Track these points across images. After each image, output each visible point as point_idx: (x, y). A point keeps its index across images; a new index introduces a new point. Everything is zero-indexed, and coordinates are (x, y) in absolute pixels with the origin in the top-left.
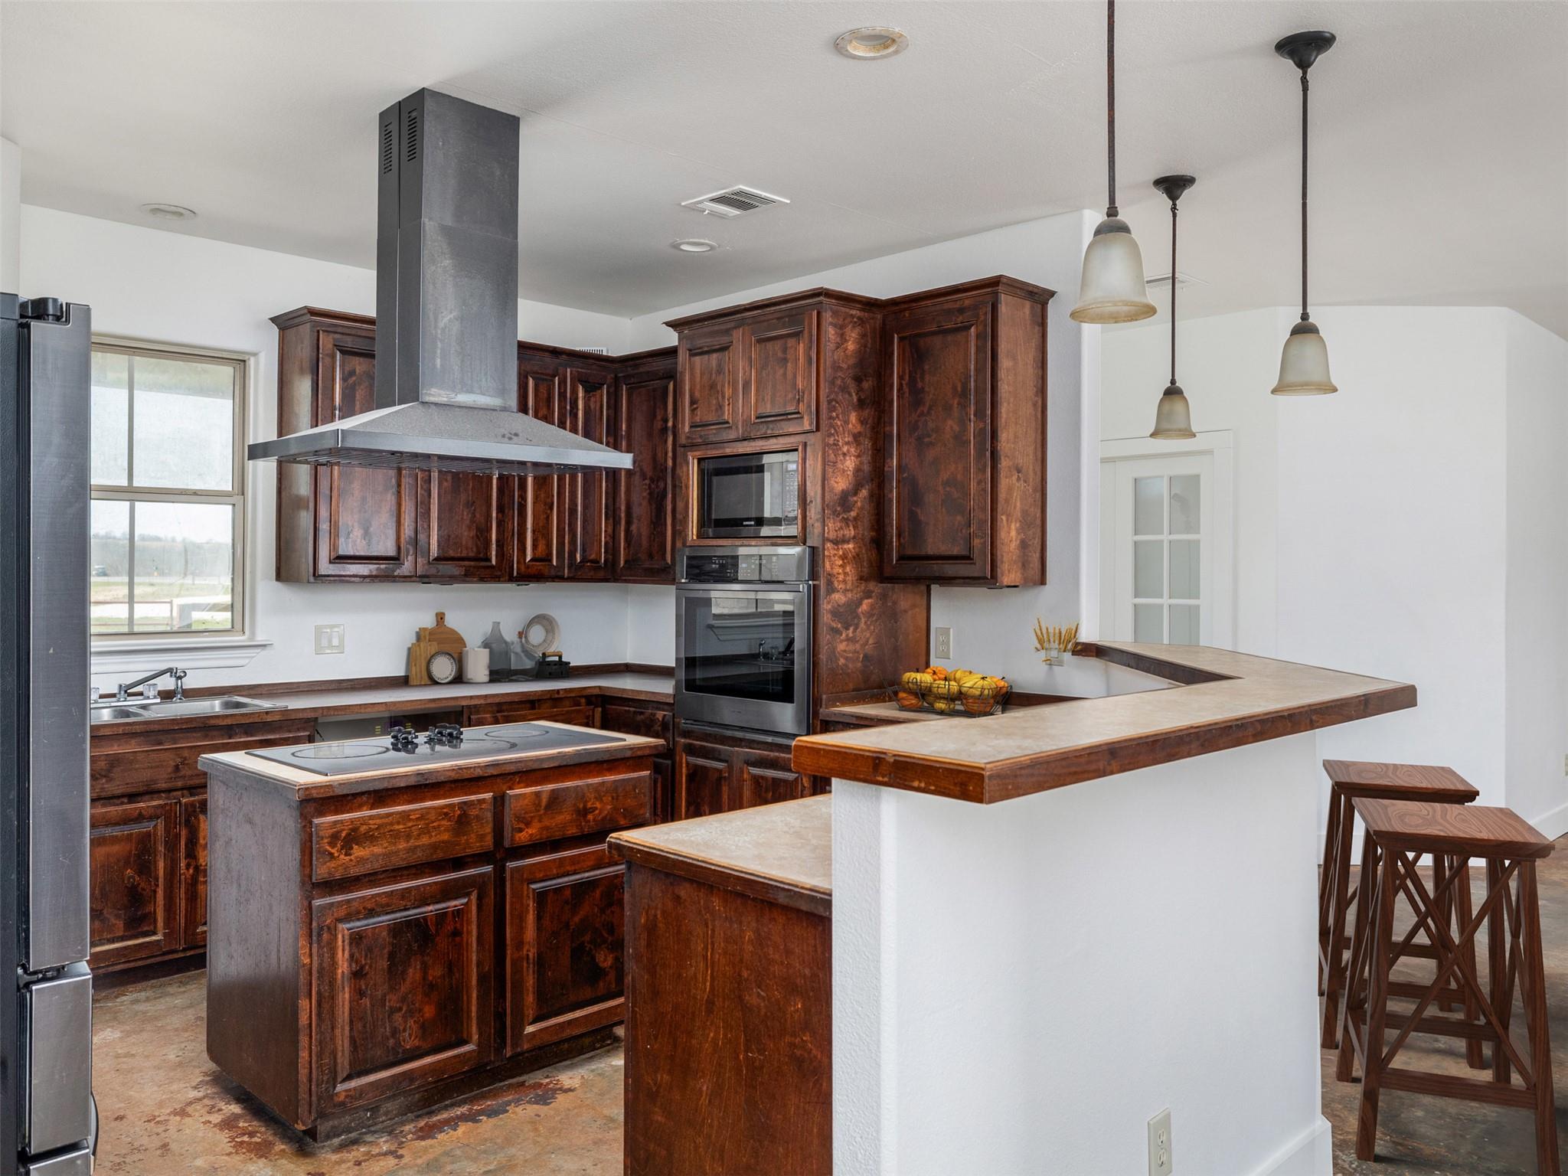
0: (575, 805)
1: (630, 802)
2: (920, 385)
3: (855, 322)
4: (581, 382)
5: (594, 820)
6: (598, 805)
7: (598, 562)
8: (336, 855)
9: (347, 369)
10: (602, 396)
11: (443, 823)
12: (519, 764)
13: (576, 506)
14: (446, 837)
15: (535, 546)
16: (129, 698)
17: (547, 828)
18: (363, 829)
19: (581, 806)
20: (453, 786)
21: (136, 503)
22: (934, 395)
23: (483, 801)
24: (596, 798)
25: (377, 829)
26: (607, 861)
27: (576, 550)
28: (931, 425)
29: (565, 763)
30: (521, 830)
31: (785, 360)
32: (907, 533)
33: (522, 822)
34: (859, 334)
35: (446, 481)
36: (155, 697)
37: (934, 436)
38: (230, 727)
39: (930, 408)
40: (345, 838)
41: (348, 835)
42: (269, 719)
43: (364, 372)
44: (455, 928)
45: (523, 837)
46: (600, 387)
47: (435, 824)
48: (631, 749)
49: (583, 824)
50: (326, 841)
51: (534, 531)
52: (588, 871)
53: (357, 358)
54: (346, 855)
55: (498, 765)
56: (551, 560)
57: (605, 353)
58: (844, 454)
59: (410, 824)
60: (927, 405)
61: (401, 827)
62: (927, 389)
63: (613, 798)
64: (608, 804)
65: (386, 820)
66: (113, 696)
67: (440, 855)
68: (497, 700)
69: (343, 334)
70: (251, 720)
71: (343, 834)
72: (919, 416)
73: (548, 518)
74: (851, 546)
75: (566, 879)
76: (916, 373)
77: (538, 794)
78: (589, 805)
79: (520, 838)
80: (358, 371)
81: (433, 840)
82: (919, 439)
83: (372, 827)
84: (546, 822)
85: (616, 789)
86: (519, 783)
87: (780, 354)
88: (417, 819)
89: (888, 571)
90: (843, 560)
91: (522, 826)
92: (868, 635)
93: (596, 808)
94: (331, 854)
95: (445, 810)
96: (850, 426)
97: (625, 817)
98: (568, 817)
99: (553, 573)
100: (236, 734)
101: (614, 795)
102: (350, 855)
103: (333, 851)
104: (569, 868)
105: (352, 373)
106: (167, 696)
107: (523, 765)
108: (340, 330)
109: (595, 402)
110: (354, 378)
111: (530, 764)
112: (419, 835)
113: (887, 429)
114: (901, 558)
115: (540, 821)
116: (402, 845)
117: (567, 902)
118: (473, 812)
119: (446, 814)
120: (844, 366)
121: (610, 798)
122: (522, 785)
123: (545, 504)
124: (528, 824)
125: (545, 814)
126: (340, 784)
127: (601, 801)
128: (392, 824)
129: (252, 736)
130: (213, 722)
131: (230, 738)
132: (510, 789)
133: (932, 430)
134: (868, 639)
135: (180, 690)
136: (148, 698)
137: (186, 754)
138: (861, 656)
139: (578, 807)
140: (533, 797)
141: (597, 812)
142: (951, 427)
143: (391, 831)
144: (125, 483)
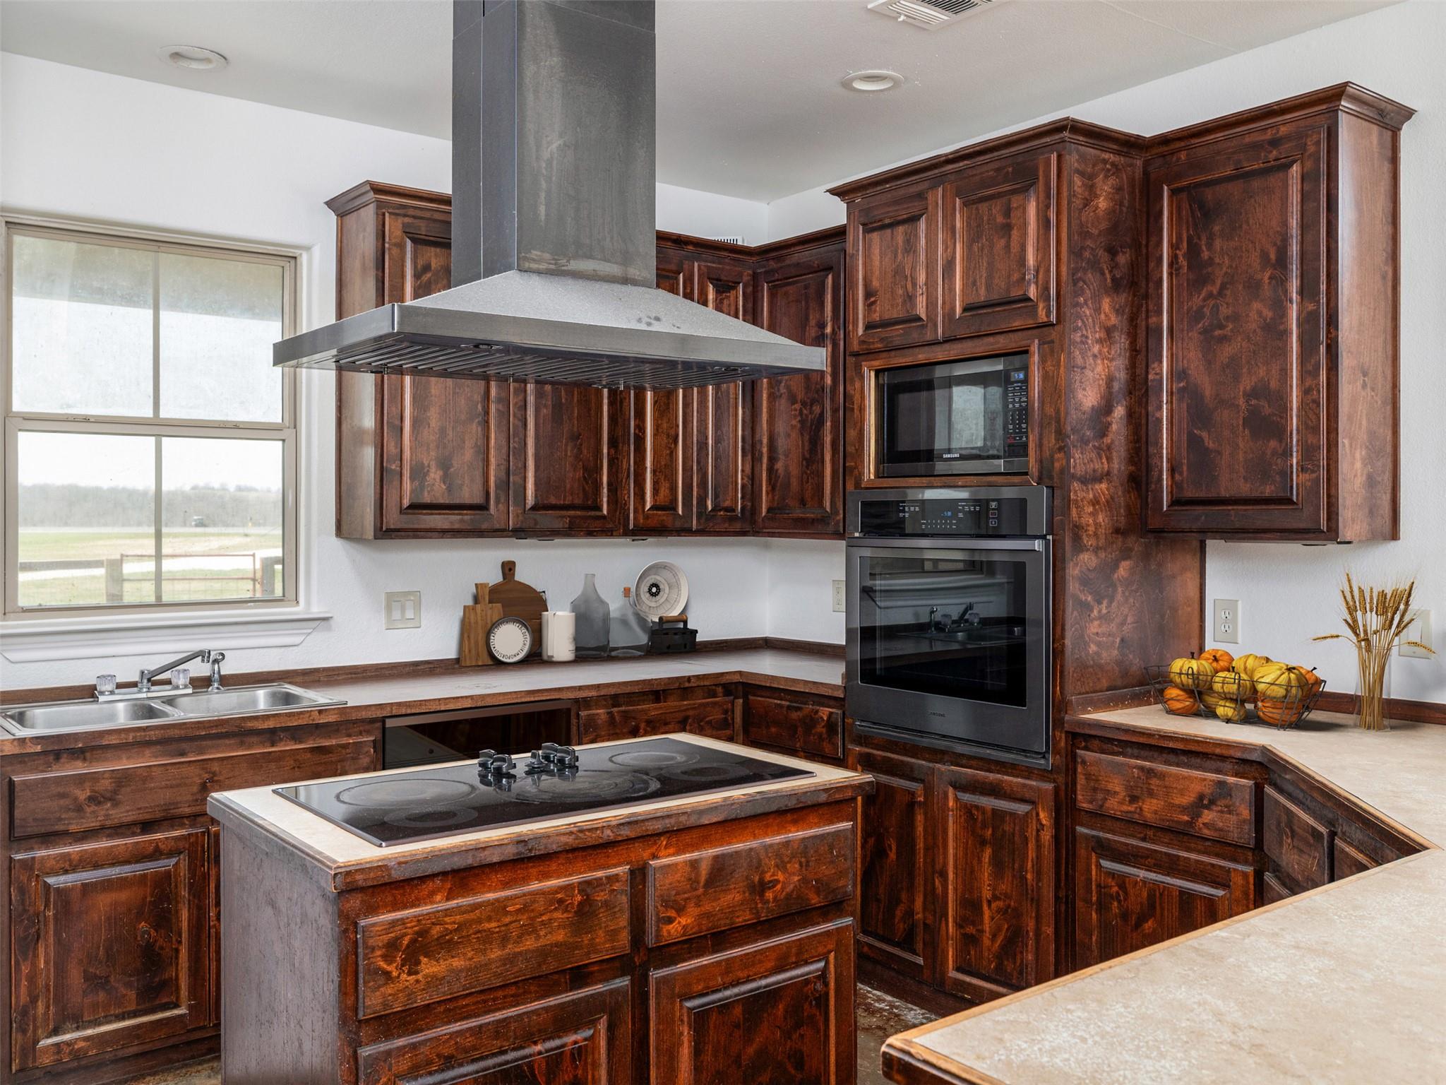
0: (747, 878)
1: (825, 870)
2: (1205, 255)
3: (1109, 170)
4: (711, 280)
5: (775, 899)
6: (780, 877)
7: (734, 510)
8: (395, 974)
9: (421, 263)
10: (737, 297)
11: (558, 915)
12: (667, 821)
13: (707, 438)
14: (560, 936)
15: (656, 491)
16: (153, 688)
17: (708, 915)
18: (436, 931)
19: (757, 879)
20: (570, 855)
21: (164, 439)
22: (1231, 267)
23: (615, 878)
24: (777, 866)
25: (456, 930)
26: (794, 960)
27: (706, 496)
28: (1225, 311)
29: (733, 816)
30: (670, 920)
31: (1007, 228)
32: (1185, 468)
33: (672, 908)
34: (1112, 187)
35: (545, 406)
36: (186, 687)
37: (1231, 326)
38: (273, 731)
39: (1223, 287)
40: (408, 946)
41: (413, 941)
42: (323, 720)
43: (442, 267)
44: (575, 1076)
45: (674, 930)
46: (734, 288)
47: (544, 918)
48: (826, 790)
49: (760, 905)
50: (379, 953)
51: (654, 472)
52: (766, 977)
53: (433, 249)
54: (410, 974)
55: (636, 822)
56: (675, 509)
57: (740, 243)
58: (1095, 356)
59: (507, 920)
60: (1218, 282)
61: (493, 925)
62: (1217, 260)
63: (801, 865)
64: (794, 874)
65: (472, 916)
66: (134, 685)
67: (552, 965)
69: (414, 217)
70: (300, 722)
71: (406, 941)
72: (1204, 300)
73: (673, 453)
74: (1104, 486)
75: (736, 990)
76: (1199, 238)
77: (694, 864)
78: (768, 877)
79: (669, 932)
80: (433, 266)
81: (542, 942)
82: (1206, 332)
83: (449, 927)
84: (707, 907)
85: (805, 853)
86: (666, 847)
87: (1000, 219)
88: (519, 911)
89: (1155, 523)
90: (1094, 505)
91: (672, 913)
92: (1127, 610)
93: (778, 881)
94: (387, 974)
95: (559, 896)
96: (1103, 316)
97: (818, 892)
98: (738, 897)
99: (678, 524)
100: (281, 740)
101: (803, 860)
102: (416, 973)
103: (389, 968)
104: (740, 974)
105: (427, 268)
106: (201, 684)
107: (673, 821)
108: (411, 212)
109: (729, 305)
110: (429, 275)
111: (683, 819)
112: (520, 937)
113: (1153, 320)
114: (1174, 502)
115: (698, 905)
116: (495, 954)
117: (737, 1026)
118: (601, 897)
119: (561, 901)
120: (1095, 232)
121: (797, 866)
122: (671, 850)
123: (668, 436)
124: (680, 910)
125: (705, 894)
126: (400, 863)
127: (784, 869)
128: (479, 921)
129: (301, 742)
130: (250, 724)
131: (273, 746)
132: (654, 857)
133: (1227, 318)
134: (1127, 616)
135: (216, 676)
136: (177, 688)
137: (216, 767)
138: (1118, 640)
139: (753, 882)
140: (688, 869)
141: (779, 886)
142: (1260, 313)
143: (479, 932)
144: (148, 413)
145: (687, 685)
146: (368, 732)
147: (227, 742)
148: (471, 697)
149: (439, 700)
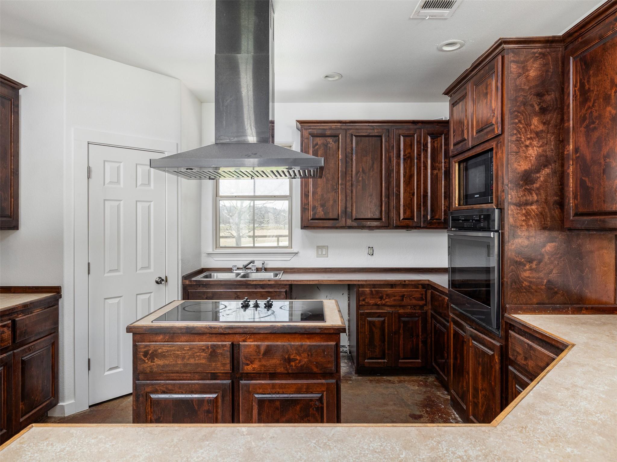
0: (282, 355)
1: (320, 359)
2: (587, 87)
3: (537, 57)
4: (429, 134)
5: (295, 366)
6: (298, 358)
7: (441, 220)
8: (147, 361)
9: (315, 143)
10: (441, 140)
11: (203, 354)
12: (245, 329)
13: (427, 193)
14: (203, 361)
15: (405, 213)
16: (246, 270)
17: (265, 366)
18: (160, 351)
19: (287, 357)
20: (211, 335)
21: (255, 201)
22: (597, 91)
23: (225, 346)
24: (296, 353)
25: (167, 352)
26: (305, 390)
27: (427, 214)
28: (595, 114)
29: (274, 332)
30: (248, 365)
31: (487, 94)
32: (579, 197)
33: (249, 360)
34: (540, 64)
35: (359, 185)
36: (255, 270)
37: (597, 121)
38: (256, 285)
39: (594, 102)
40: (151, 354)
41: (153, 353)
43: (322, 143)
44: (209, 409)
45: (249, 368)
47: (197, 354)
48: (320, 328)
49: (288, 367)
50: (142, 354)
51: (404, 206)
52: (292, 394)
53: (319, 138)
54: (151, 362)
55: (232, 328)
56: (413, 219)
57: (444, 119)
58: (527, 146)
59: (184, 352)
60: (592, 100)
61: (179, 353)
62: (592, 89)
63: (308, 355)
64: (305, 358)
65: (171, 348)
66: (241, 269)
67: (199, 369)
68: (372, 283)
69: (312, 129)
70: (263, 283)
71: (150, 352)
72: (586, 110)
73: (412, 200)
74: (534, 207)
75: (278, 396)
76: (584, 80)
77: (258, 347)
78: (292, 357)
79: (247, 369)
80: (319, 143)
81: (197, 362)
82: (587, 127)
83: (165, 350)
84: (264, 363)
85: (310, 350)
86: (249, 338)
87: (485, 91)
88: (188, 350)
89: (567, 225)
90: (526, 216)
91: (249, 363)
92: (552, 267)
93: (297, 359)
94: (144, 361)
95: (203, 348)
96: (533, 127)
97: (317, 367)
98: (278, 362)
99: (414, 225)
100: (258, 288)
101: (309, 353)
102: (154, 362)
103: (145, 359)
104: (278, 390)
105: (317, 144)
106: (258, 270)
107: (247, 330)
108: (312, 127)
109: (438, 143)
110: (317, 146)
112: (189, 359)
114: (576, 215)
115: (260, 361)
116: (179, 362)
117: (277, 409)
118: (219, 351)
119: (204, 350)
120: (527, 88)
121: (306, 355)
122: (251, 340)
123: (410, 193)
124: (252, 362)
125: (263, 358)
127: (300, 355)
128: (174, 350)
129: (264, 289)
132: (244, 341)
133: (596, 118)
134: (552, 270)
135: (263, 268)
136: (253, 270)
137: (239, 294)
138: (545, 281)
139: (285, 357)
140: (255, 348)
141: (297, 361)
142: (610, 112)
143: (174, 354)
145: (404, 283)
146: (284, 288)
147: (243, 287)
148: (318, 280)
149: (307, 280)
